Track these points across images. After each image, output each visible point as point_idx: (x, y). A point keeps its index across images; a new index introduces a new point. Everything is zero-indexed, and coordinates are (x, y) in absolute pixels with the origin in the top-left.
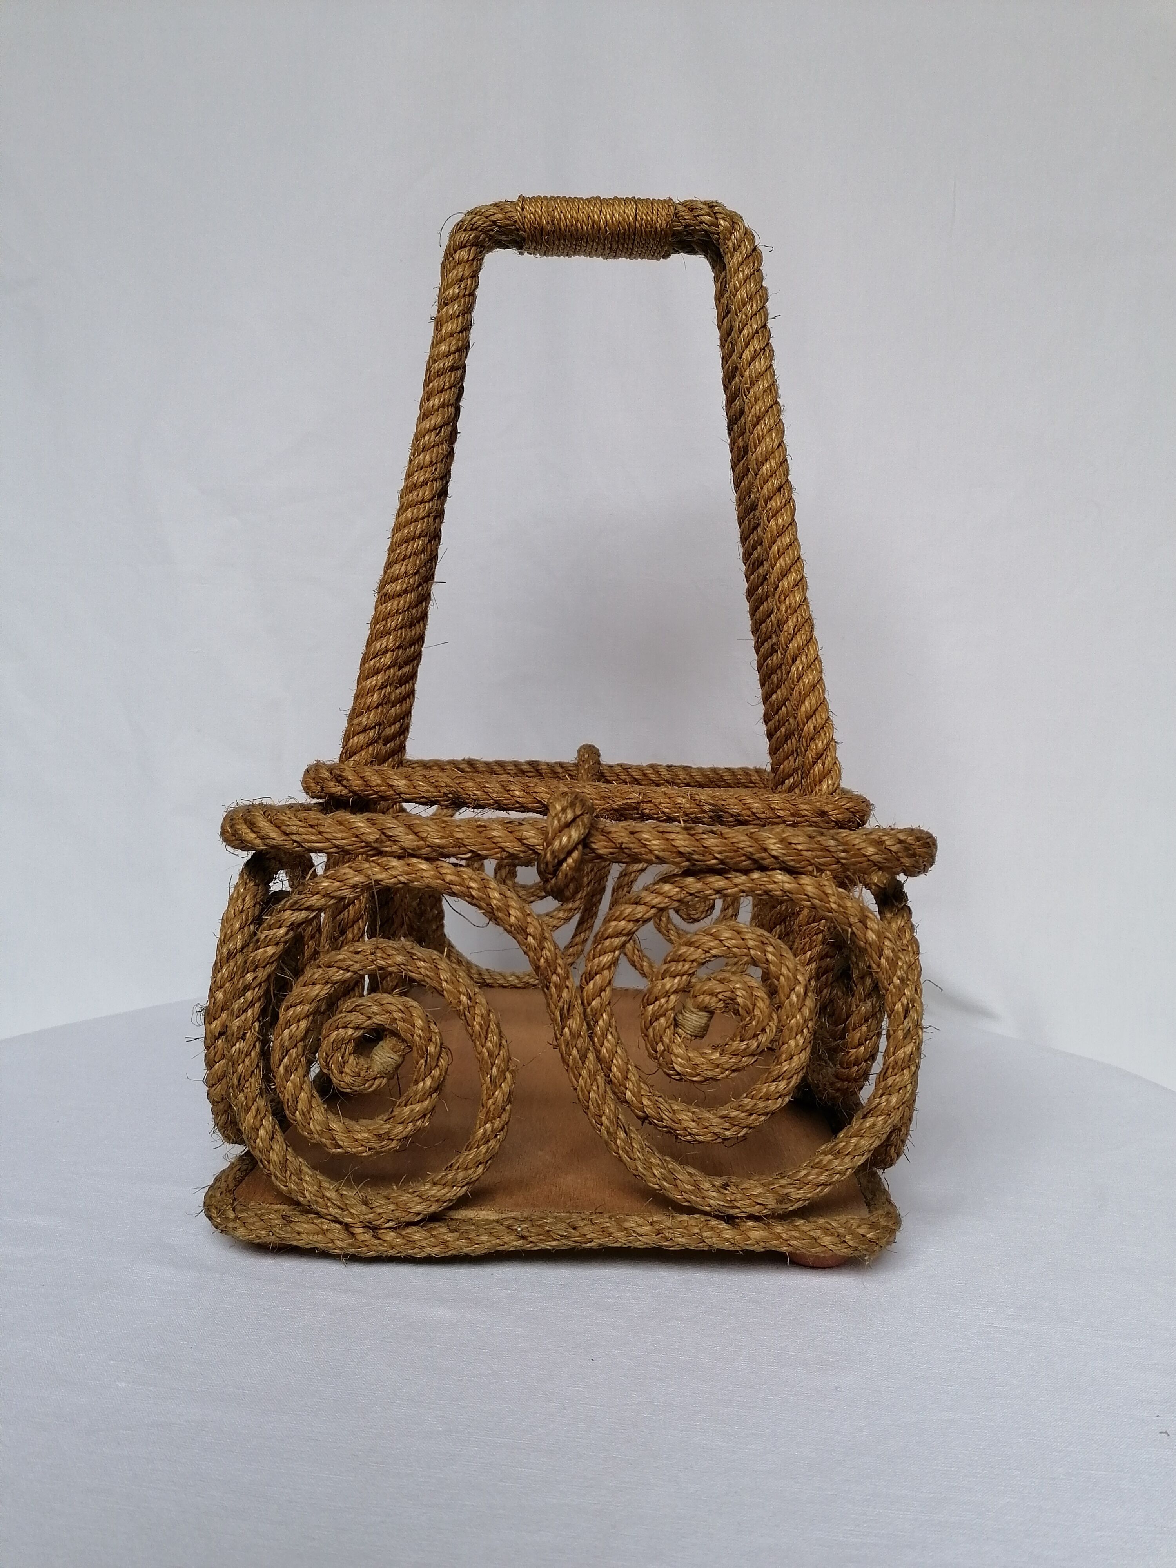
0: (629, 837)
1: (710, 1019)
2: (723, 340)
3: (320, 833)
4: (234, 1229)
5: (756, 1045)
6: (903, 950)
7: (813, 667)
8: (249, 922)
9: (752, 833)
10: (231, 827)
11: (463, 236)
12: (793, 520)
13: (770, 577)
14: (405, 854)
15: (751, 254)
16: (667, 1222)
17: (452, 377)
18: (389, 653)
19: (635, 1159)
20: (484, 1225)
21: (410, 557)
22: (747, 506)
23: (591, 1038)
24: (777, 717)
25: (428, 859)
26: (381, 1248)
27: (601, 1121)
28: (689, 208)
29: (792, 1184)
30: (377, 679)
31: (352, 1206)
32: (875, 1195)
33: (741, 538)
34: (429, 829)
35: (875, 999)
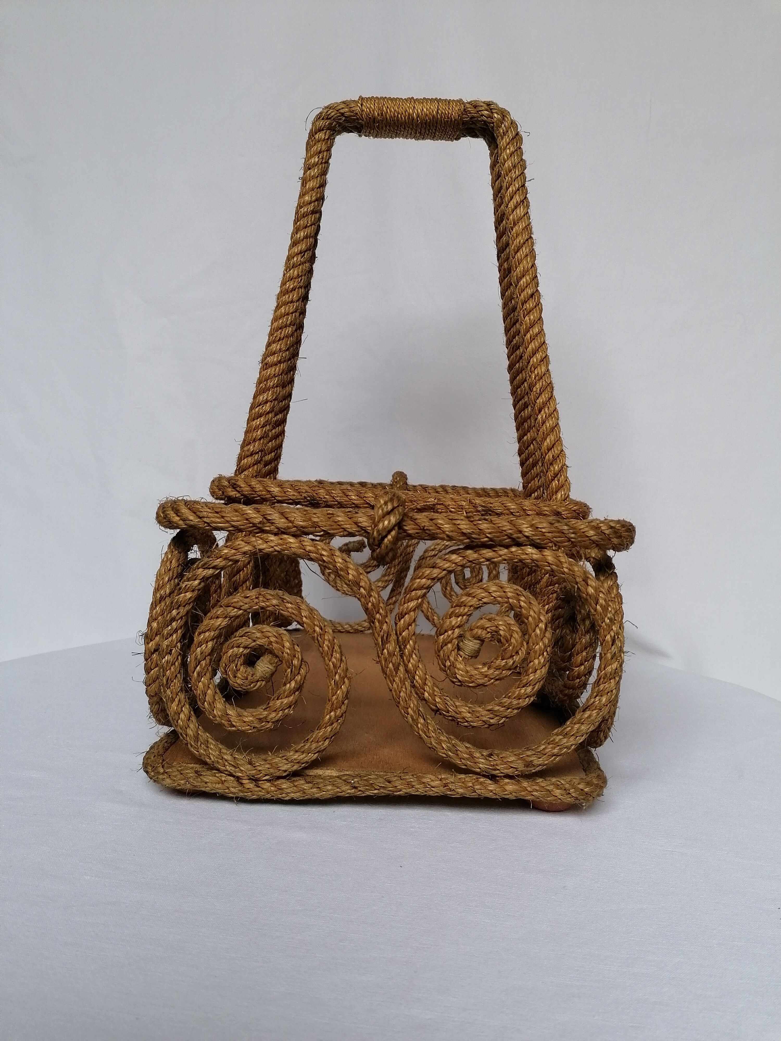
0: (429, 522)
1: (482, 645)
2: (495, 196)
3: (223, 517)
4: (163, 779)
5: (512, 662)
6: (612, 601)
7: (552, 416)
8: (174, 577)
9: (511, 521)
10: (163, 513)
11: (321, 123)
12: (541, 317)
13: (524, 355)
14: (279, 532)
15: (515, 137)
16: (450, 778)
17: (312, 218)
18: (269, 403)
19: (430, 737)
20: (329, 779)
21: (283, 339)
22: (509, 309)
23: (402, 656)
24: (527, 451)
25: (295, 536)
26: (260, 793)
27: (408, 711)
28: (473, 106)
29: (535, 754)
30: (260, 420)
31: (241, 765)
32: (589, 764)
33: (505, 331)
34: (295, 515)
35: (592, 634)
